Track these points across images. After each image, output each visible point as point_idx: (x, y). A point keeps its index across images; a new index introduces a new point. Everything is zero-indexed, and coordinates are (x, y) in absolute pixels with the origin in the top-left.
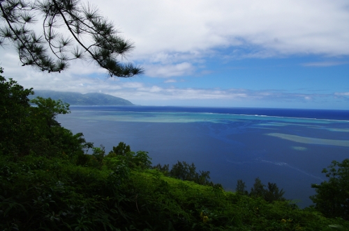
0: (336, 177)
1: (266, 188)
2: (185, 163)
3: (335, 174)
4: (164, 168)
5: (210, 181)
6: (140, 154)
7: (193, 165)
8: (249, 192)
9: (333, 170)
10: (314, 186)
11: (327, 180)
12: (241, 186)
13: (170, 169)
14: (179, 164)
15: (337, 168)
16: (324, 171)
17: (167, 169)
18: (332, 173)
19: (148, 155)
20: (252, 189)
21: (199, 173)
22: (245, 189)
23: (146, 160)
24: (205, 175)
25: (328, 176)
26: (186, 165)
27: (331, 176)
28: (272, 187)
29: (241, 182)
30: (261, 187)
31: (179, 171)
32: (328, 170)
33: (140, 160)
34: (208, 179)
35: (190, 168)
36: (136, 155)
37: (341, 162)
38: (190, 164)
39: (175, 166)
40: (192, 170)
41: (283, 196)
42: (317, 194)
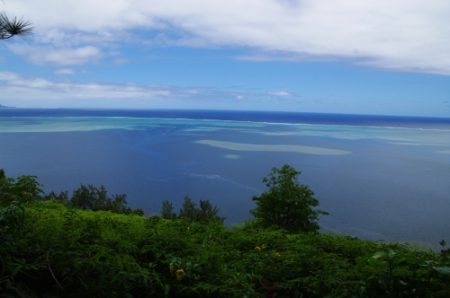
0: (276, 185)
1: (198, 207)
2: (91, 187)
3: (275, 183)
4: (61, 196)
5: (127, 206)
6: (23, 180)
7: (102, 188)
8: (178, 215)
9: (274, 178)
10: (255, 199)
11: (267, 190)
12: (167, 207)
13: (70, 197)
14: (83, 188)
15: (277, 175)
16: (265, 180)
17: (66, 197)
18: (272, 181)
19: (36, 180)
20: (181, 210)
21: (111, 197)
22: (173, 211)
23: (34, 188)
24: (120, 199)
25: (268, 185)
26: (92, 189)
27: (272, 185)
28: (205, 205)
29: (168, 203)
30: (192, 206)
31: (84, 199)
32: (269, 178)
33: (24, 189)
34: (124, 205)
35: (99, 193)
36: (17, 181)
37: (281, 169)
38: (99, 187)
39: (77, 192)
40: (102, 194)
41: (218, 214)
42: (257, 206)
